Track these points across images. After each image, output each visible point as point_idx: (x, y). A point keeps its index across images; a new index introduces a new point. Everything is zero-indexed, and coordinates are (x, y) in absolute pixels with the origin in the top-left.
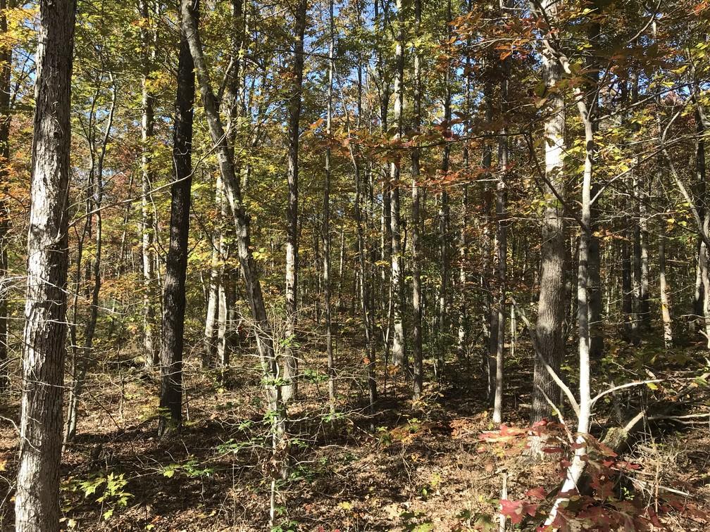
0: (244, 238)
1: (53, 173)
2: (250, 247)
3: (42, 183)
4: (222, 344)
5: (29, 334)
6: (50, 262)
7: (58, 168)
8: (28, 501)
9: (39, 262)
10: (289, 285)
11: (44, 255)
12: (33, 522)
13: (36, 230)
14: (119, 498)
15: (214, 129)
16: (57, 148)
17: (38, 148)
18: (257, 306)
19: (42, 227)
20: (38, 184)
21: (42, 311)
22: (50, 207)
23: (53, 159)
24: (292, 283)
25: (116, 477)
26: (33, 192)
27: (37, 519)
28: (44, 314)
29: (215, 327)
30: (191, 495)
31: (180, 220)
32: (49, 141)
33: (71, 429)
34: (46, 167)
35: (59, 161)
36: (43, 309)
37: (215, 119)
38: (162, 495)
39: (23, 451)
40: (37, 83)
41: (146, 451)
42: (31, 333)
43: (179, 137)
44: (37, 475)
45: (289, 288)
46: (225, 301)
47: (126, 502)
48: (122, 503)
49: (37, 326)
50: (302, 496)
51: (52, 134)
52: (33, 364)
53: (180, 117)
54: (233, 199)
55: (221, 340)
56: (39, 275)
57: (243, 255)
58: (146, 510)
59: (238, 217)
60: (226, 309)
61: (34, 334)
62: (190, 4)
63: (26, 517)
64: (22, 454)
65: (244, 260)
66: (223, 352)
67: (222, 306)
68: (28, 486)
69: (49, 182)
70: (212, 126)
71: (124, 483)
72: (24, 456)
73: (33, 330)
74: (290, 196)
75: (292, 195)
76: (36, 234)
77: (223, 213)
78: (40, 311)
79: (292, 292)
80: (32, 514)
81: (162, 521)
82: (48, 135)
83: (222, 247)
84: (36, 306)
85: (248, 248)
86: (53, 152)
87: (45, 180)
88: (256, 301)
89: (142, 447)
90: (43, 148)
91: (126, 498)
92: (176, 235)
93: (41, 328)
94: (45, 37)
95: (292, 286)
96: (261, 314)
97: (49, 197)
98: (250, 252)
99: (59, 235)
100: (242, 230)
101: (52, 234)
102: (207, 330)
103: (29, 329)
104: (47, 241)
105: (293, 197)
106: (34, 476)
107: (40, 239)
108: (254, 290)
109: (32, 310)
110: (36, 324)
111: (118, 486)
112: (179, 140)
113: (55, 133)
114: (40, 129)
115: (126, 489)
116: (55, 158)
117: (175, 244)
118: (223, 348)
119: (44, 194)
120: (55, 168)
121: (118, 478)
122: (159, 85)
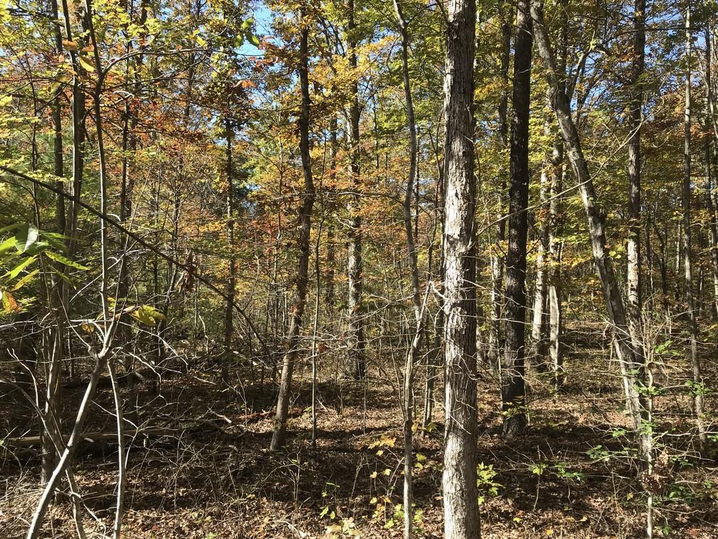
0: (599, 237)
1: (463, 188)
2: (606, 246)
3: (454, 197)
4: (555, 348)
5: (449, 330)
6: (464, 266)
7: (466, 182)
8: (455, 476)
9: (455, 268)
10: (632, 286)
11: (459, 261)
12: (459, 495)
13: (451, 239)
14: (490, 486)
15: (565, 128)
16: (465, 166)
17: (450, 167)
18: (616, 308)
19: (456, 236)
20: (451, 199)
21: (459, 310)
22: (462, 219)
23: (462, 176)
24: (635, 284)
25: (486, 467)
26: (447, 206)
27: (462, 493)
28: (461, 313)
29: (545, 328)
30: (549, 496)
31: (518, 222)
32: (458, 160)
33: (428, 417)
34: (457, 183)
35: (467, 177)
36: (460, 308)
37: (567, 117)
38: (519, 491)
39: (448, 432)
40: (446, 110)
41: (494, 447)
42: (451, 329)
43: (516, 139)
44: (461, 454)
45: (632, 290)
46: (556, 302)
47: (497, 492)
48: (493, 492)
49: (455, 323)
50: (677, 519)
51: (461, 154)
52: (454, 356)
53: (516, 120)
54: (587, 197)
55: (553, 343)
56: (455, 278)
57: (598, 255)
58: (508, 503)
59: (592, 215)
60: (558, 311)
61: (454, 330)
62: (539, 6)
63: (453, 491)
64: (448, 434)
65: (600, 260)
66: (556, 355)
67: (553, 307)
68: (454, 463)
69: (460, 196)
70: (563, 124)
71: (494, 474)
72: (450, 436)
73: (453, 327)
74: (631, 187)
75: (634, 186)
76: (451, 243)
77: (552, 211)
78: (457, 310)
79: (636, 294)
80: (458, 488)
81: (526, 517)
82: (458, 155)
83: (552, 246)
84: (454, 305)
85: (604, 248)
86: (462, 169)
87: (457, 195)
88: (614, 303)
89: (490, 442)
90: (454, 166)
91: (496, 489)
92: (515, 237)
93: (459, 326)
94: (452, 67)
95: (635, 287)
96: (620, 317)
97: (460, 209)
98: (606, 251)
99: (470, 243)
100: (597, 229)
101: (465, 243)
102: (534, 332)
103: (449, 325)
104: (462, 249)
105: (634, 189)
106: (459, 455)
107: (455, 247)
108: (611, 291)
109: (451, 310)
110: (455, 321)
111: (490, 475)
112: (516, 142)
113: (463, 153)
114: (451, 150)
115: (495, 479)
116: (464, 175)
117: (514, 246)
118: (557, 351)
119: (456, 208)
120: (464, 183)
121: (488, 469)
122: (489, 91)
